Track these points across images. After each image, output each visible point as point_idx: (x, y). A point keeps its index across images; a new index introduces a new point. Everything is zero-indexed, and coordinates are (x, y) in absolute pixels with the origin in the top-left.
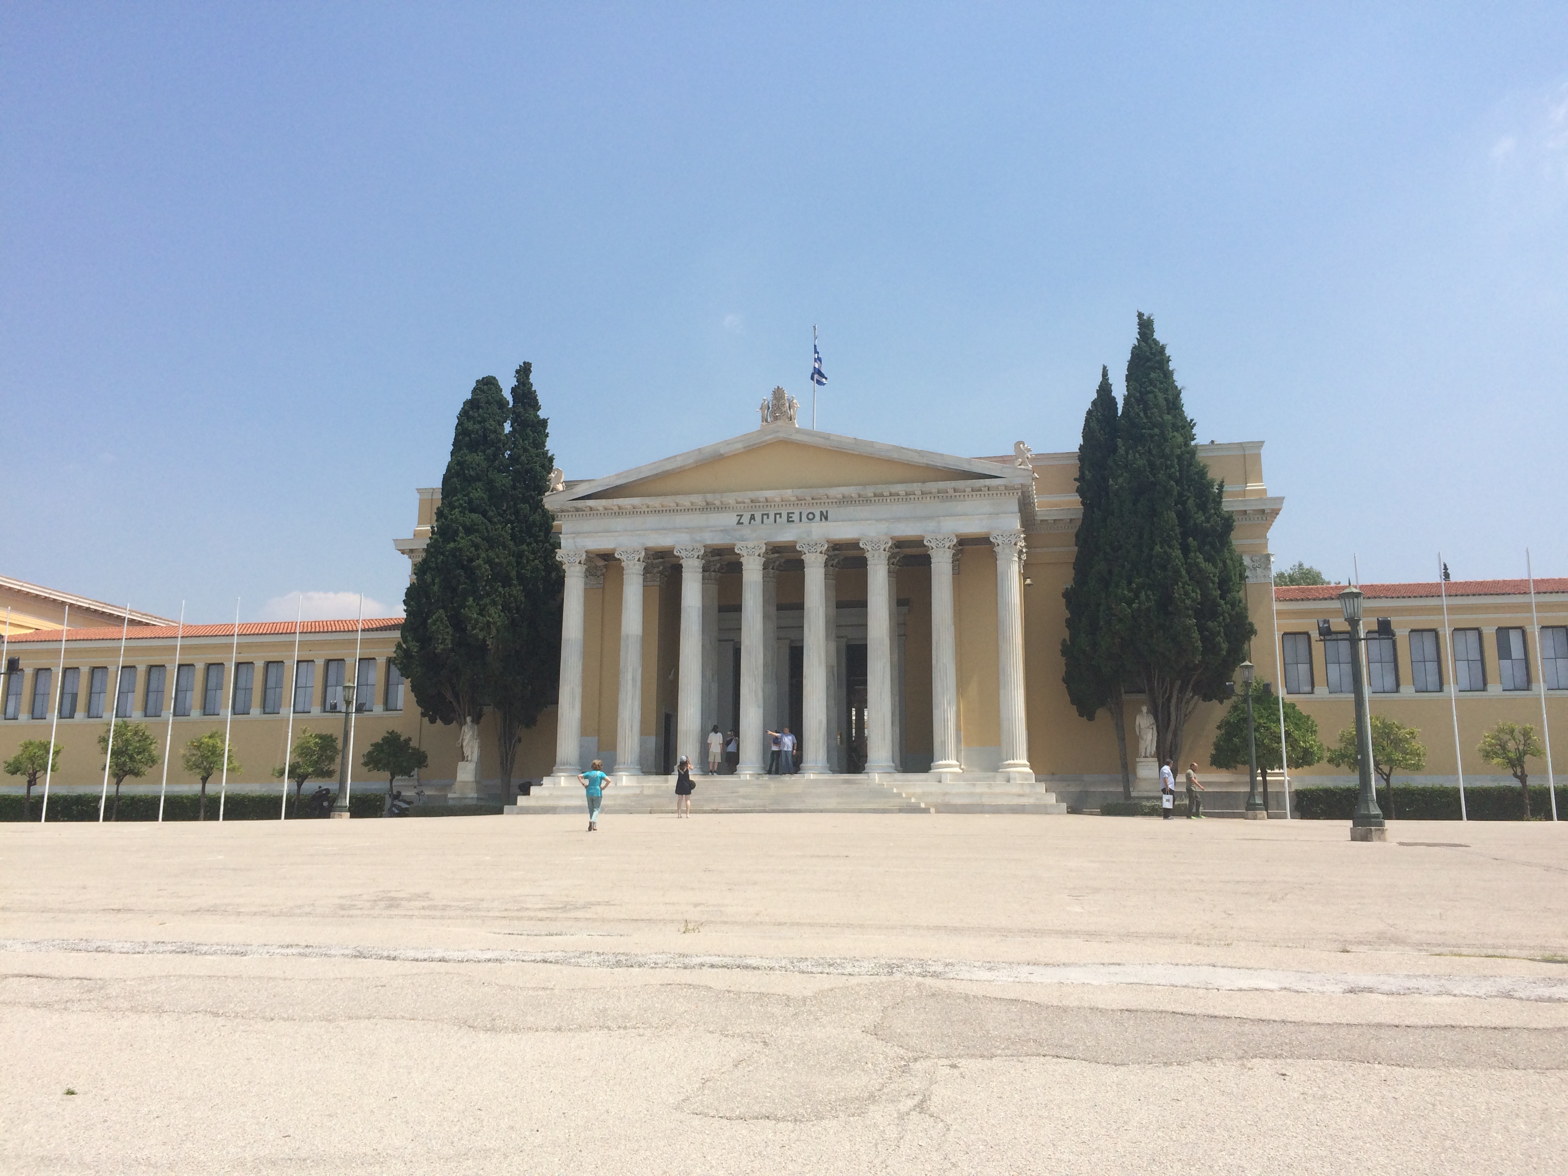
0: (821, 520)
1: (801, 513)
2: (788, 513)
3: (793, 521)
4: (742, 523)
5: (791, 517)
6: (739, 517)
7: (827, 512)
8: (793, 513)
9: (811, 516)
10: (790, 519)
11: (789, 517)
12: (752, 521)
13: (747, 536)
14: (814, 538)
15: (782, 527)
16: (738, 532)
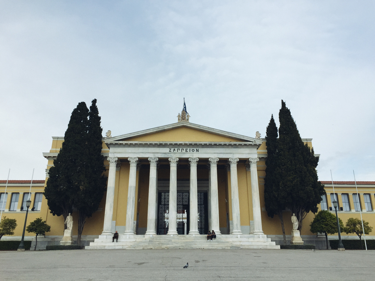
0: (196, 152)
1: (190, 149)
3: (188, 152)
5: (187, 150)
6: (170, 149)
7: (198, 149)
9: (193, 150)
13: (173, 156)
14: (194, 157)
15: (184, 153)
16: (169, 154)
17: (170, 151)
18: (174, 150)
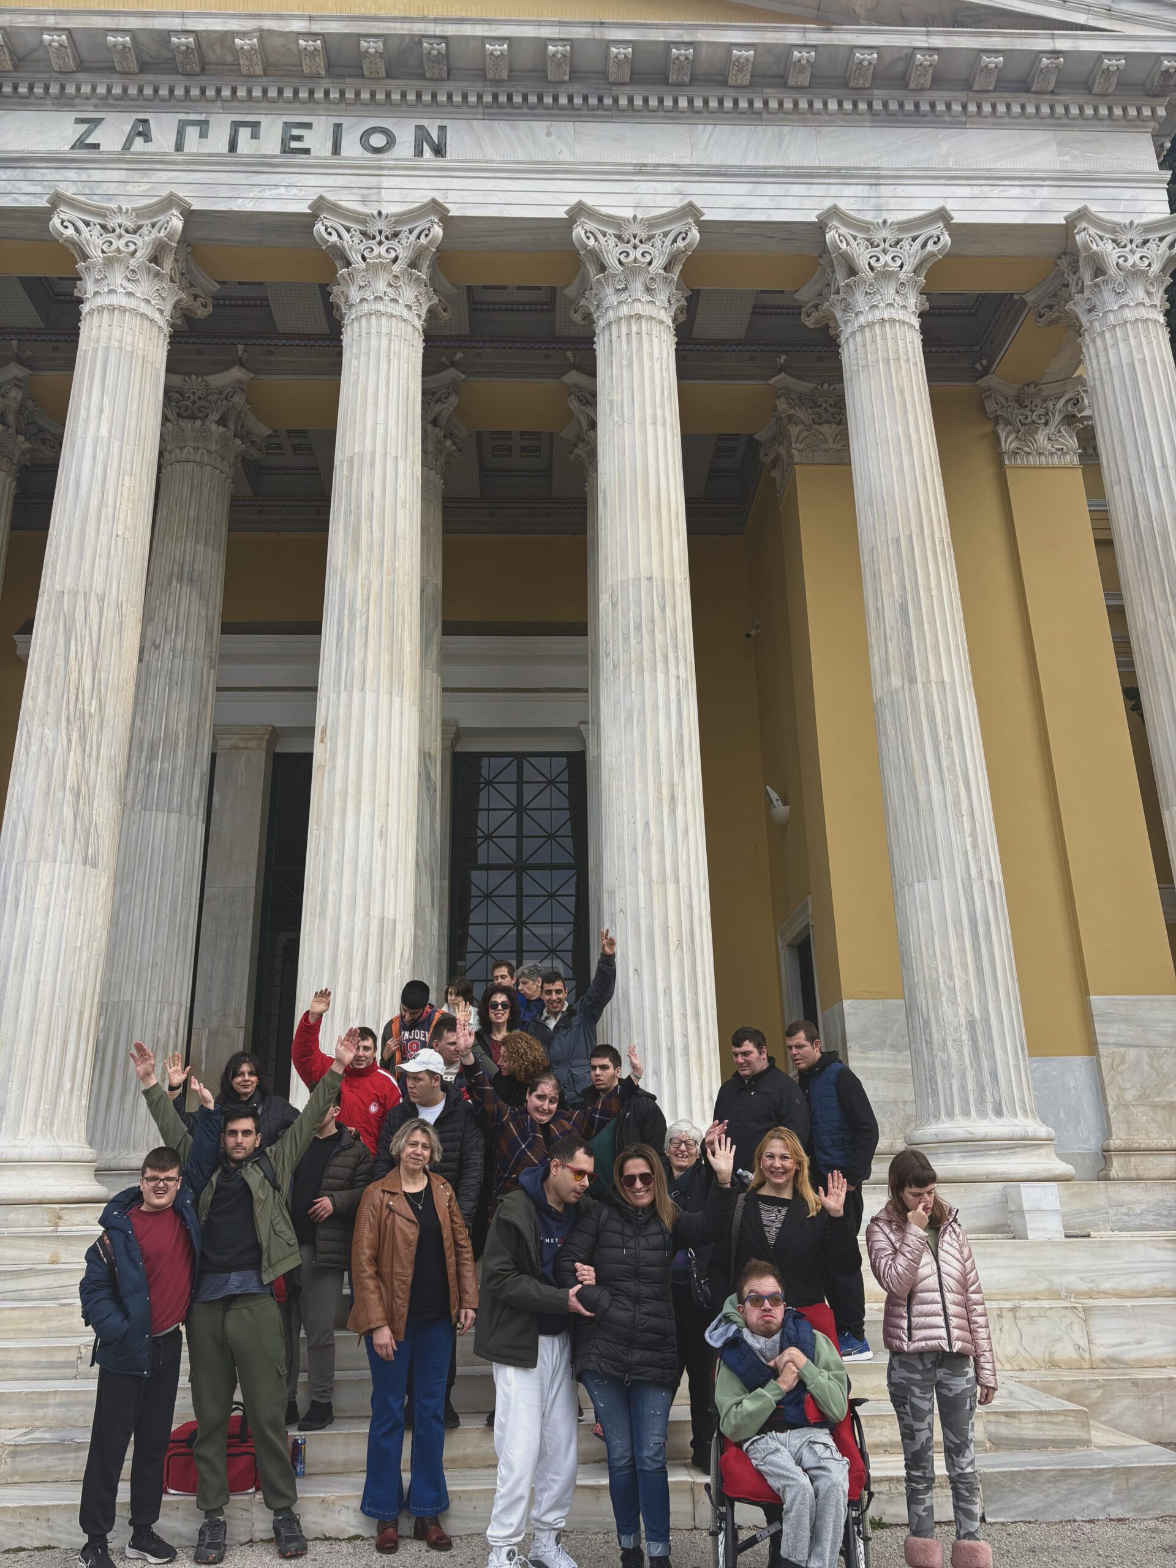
0: (419, 153)
1: (338, 127)
2: (287, 125)
3: (307, 151)
4: (96, 146)
5: (299, 138)
6: (84, 127)
7: (442, 129)
8: (308, 126)
9: (378, 141)
10: (294, 145)
11: (287, 139)
12: (139, 141)
13: (112, 189)
14: (389, 209)
15: (261, 164)
16: (72, 175)
17: (80, 144)
18: (142, 131)
